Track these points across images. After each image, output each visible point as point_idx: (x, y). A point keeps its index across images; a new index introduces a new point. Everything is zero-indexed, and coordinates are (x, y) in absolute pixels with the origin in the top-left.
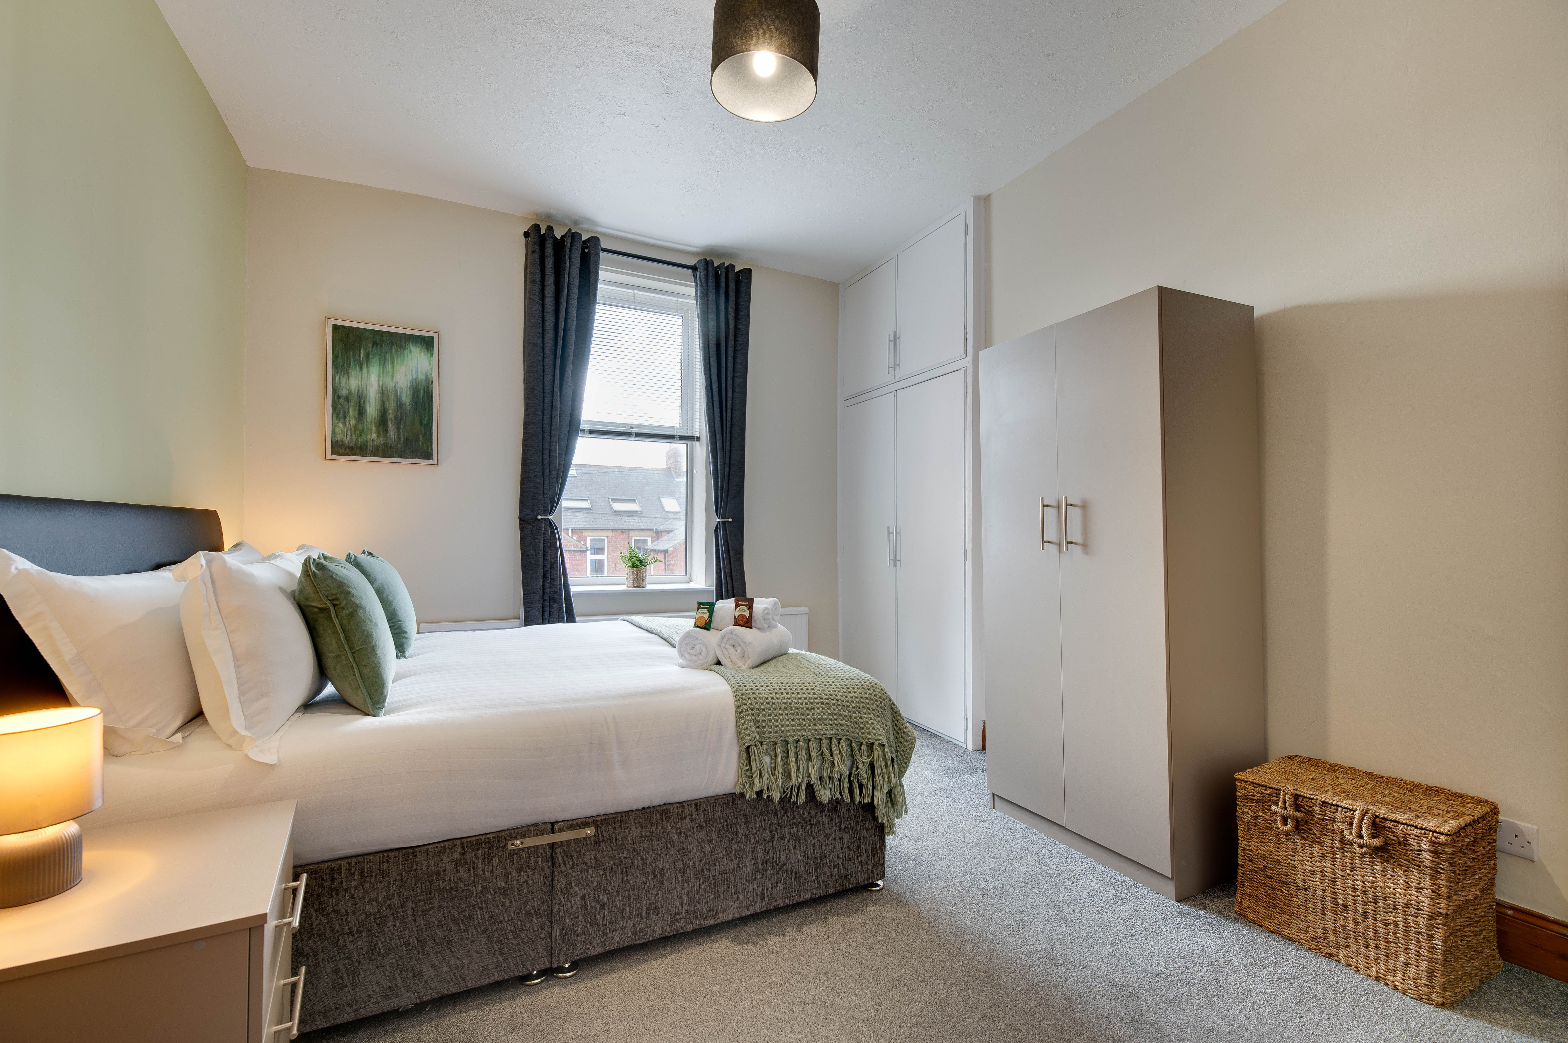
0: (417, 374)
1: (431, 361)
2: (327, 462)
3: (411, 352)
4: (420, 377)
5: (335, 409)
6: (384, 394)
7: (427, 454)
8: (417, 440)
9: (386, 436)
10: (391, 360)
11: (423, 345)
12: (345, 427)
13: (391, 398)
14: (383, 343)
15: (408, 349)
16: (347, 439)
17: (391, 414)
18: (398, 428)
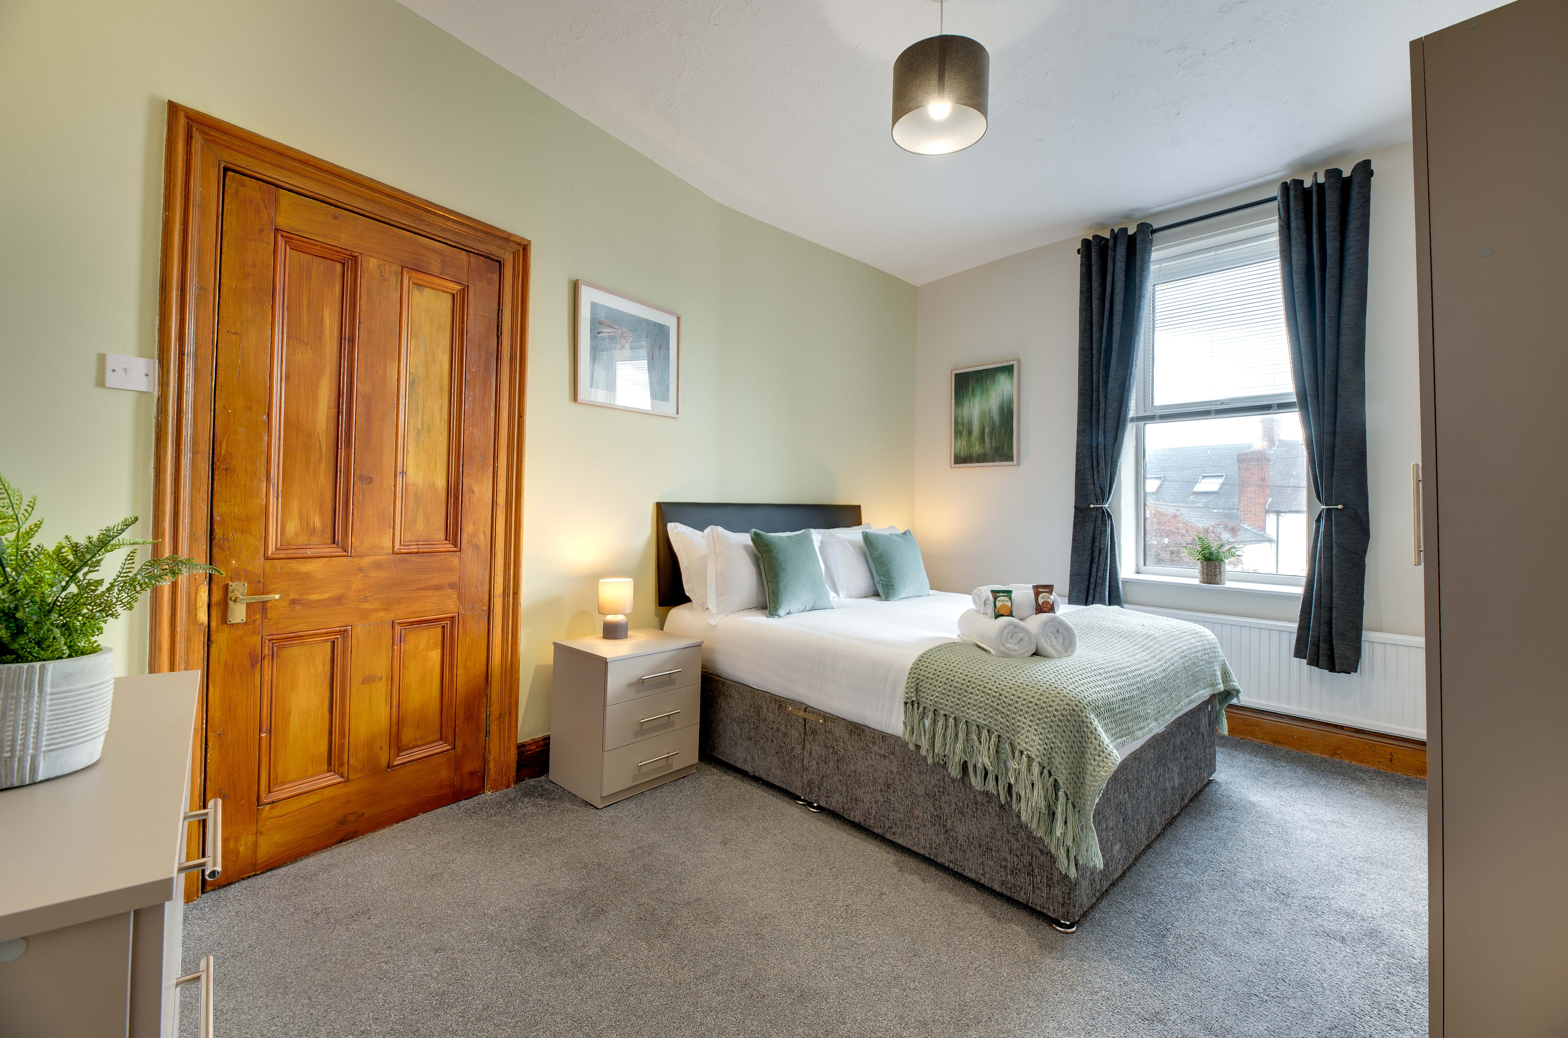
0: (1003, 397)
1: (1012, 384)
2: (952, 469)
3: (999, 380)
4: (1005, 397)
5: (956, 432)
6: (983, 415)
7: (1008, 457)
8: (1003, 448)
9: (984, 447)
10: (987, 389)
11: (1007, 373)
12: (961, 444)
13: (987, 418)
14: (982, 378)
15: (997, 378)
16: (962, 452)
17: (987, 430)
18: (991, 440)
